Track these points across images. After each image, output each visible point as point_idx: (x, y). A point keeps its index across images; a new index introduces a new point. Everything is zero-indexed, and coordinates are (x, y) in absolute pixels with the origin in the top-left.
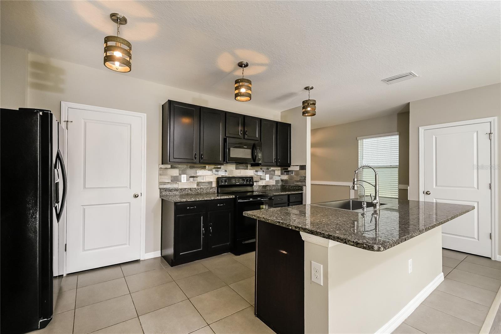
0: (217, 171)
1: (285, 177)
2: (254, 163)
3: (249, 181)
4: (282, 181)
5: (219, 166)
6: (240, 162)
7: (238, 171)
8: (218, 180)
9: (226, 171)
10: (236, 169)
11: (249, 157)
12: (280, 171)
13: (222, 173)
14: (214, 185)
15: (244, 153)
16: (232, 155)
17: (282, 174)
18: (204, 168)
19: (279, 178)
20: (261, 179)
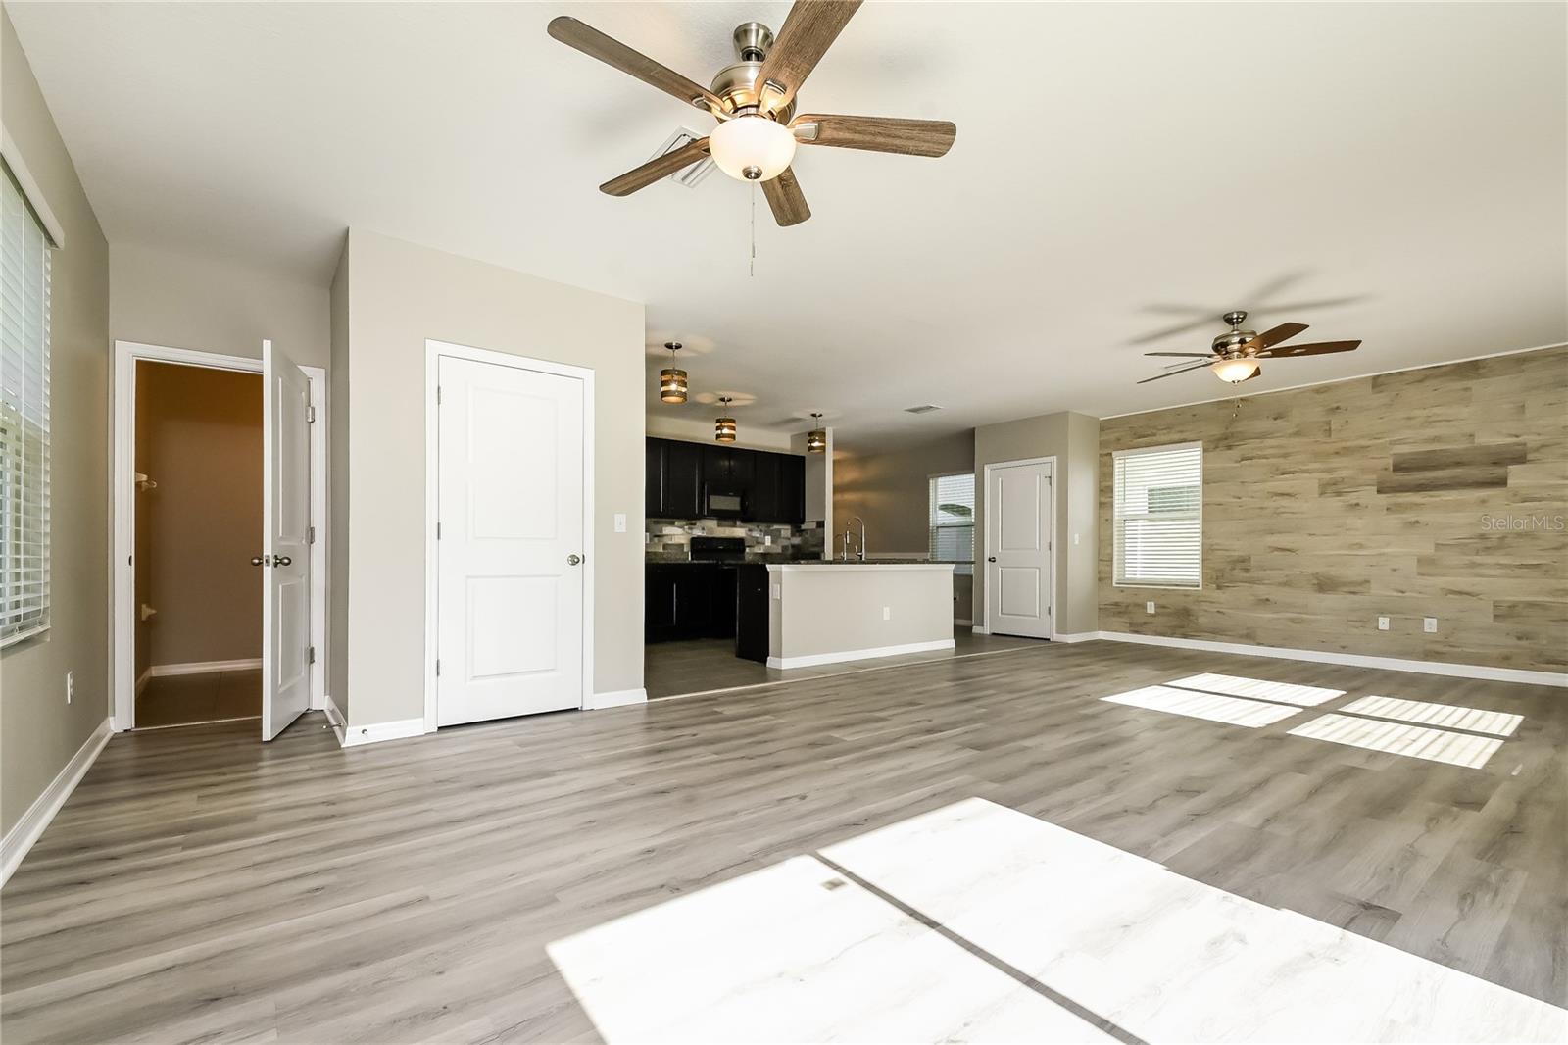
0: (691, 529)
1: (796, 541)
2: (745, 516)
3: (739, 544)
4: (793, 546)
5: (693, 522)
6: (724, 517)
7: (721, 529)
8: (695, 542)
9: (703, 529)
10: (719, 526)
11: (737, 507)
12: (789, 532)
13: (697, 533)
14: (687, 549)
15: (731, 503)
16: (713, 506)
17: (793, 535)
18: (672, 524)
19: (786, 543)
20: (758, 543)
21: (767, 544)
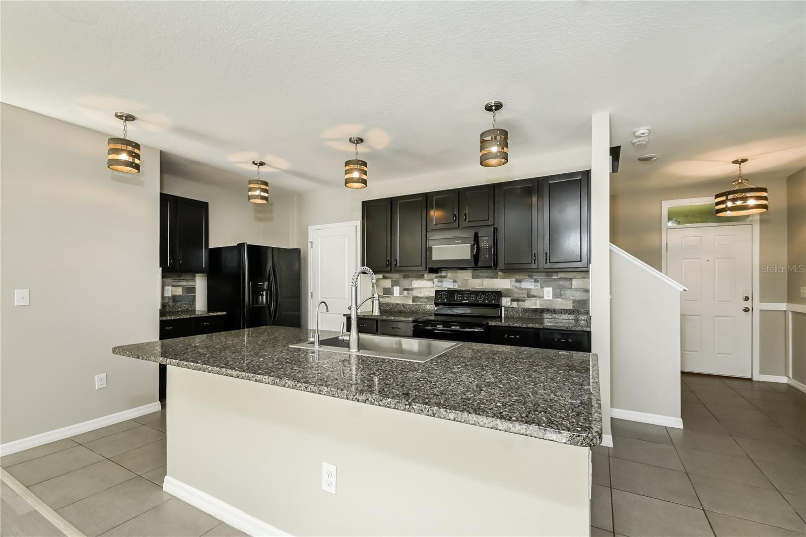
0: (440, 281)
5: (443, 274)
7: (476, 280)
9: (455, 281)
10: (473, 278)
13: (448, 285)
18: (421, 277)
20: (531, 296)
21: (546, 298)
